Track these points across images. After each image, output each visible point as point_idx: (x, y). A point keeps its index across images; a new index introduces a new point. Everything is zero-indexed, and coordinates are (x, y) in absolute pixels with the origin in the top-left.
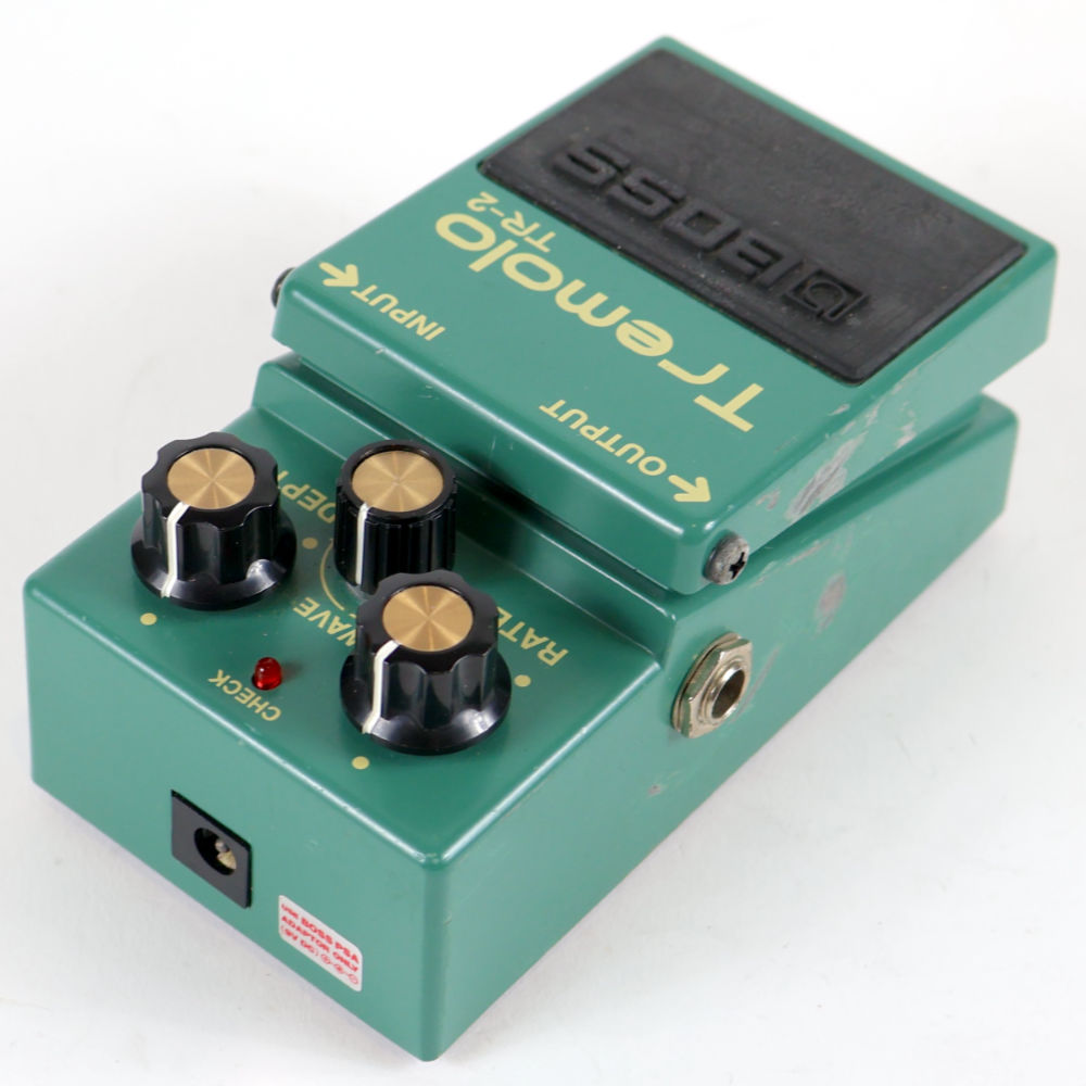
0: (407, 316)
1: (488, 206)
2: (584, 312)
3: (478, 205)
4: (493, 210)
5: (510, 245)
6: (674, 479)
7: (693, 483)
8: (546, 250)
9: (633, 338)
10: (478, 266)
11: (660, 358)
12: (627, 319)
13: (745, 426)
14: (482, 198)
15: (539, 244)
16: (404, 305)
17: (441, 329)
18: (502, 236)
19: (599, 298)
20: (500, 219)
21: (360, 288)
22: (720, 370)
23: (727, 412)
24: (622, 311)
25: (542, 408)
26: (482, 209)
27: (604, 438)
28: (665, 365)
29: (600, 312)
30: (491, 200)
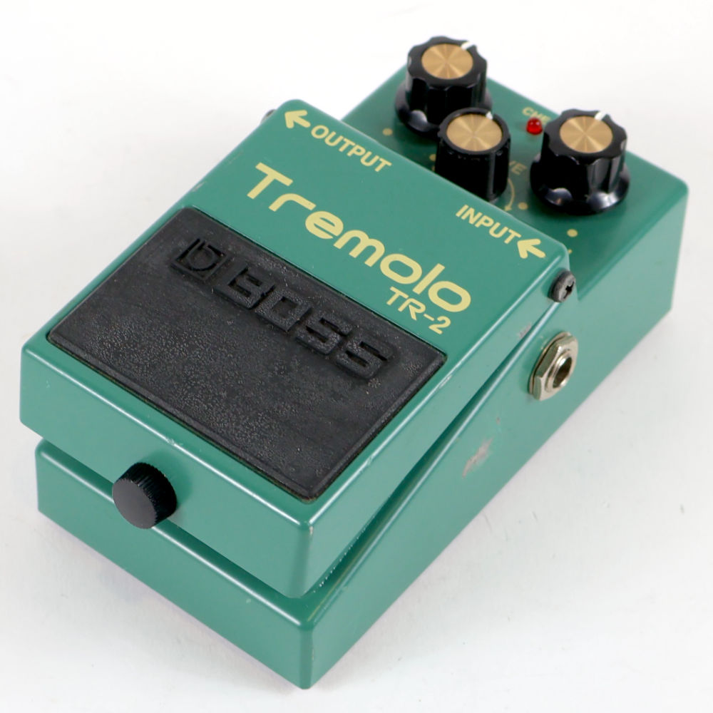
0: (482, 222)
1: (436, 322)
2: (365, 241)
3: (443, 322)
4: (432, 319)
5: (418, 290)
6: (306, 124)
7: (296, 124)
8: (393, 289)
9: (333, 225)
10: (439, 269)
11: (315, 210)
12: (336, 238)
13: (261, 167)
14: (440, 329)
15: (398, 293)
16: (485, 230)
17: (458, 214)
18: (424, 297)
19: (355, 253)
20: (426, 312)
21: (516, 239)
22: (275, 207)
23: (272, 175)
24: (339, 244)
25: (389, 164)
26: (440, 319)
27: (350, 147)
28: (310, 206)
29: (355, 241)
30: (434, 328)
